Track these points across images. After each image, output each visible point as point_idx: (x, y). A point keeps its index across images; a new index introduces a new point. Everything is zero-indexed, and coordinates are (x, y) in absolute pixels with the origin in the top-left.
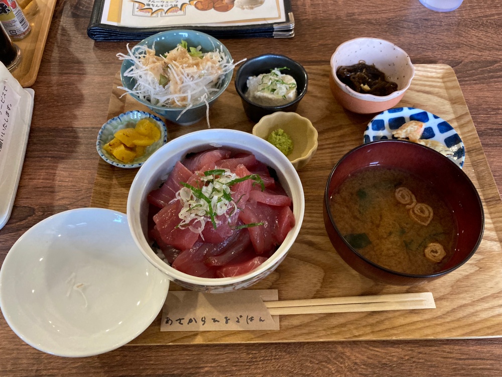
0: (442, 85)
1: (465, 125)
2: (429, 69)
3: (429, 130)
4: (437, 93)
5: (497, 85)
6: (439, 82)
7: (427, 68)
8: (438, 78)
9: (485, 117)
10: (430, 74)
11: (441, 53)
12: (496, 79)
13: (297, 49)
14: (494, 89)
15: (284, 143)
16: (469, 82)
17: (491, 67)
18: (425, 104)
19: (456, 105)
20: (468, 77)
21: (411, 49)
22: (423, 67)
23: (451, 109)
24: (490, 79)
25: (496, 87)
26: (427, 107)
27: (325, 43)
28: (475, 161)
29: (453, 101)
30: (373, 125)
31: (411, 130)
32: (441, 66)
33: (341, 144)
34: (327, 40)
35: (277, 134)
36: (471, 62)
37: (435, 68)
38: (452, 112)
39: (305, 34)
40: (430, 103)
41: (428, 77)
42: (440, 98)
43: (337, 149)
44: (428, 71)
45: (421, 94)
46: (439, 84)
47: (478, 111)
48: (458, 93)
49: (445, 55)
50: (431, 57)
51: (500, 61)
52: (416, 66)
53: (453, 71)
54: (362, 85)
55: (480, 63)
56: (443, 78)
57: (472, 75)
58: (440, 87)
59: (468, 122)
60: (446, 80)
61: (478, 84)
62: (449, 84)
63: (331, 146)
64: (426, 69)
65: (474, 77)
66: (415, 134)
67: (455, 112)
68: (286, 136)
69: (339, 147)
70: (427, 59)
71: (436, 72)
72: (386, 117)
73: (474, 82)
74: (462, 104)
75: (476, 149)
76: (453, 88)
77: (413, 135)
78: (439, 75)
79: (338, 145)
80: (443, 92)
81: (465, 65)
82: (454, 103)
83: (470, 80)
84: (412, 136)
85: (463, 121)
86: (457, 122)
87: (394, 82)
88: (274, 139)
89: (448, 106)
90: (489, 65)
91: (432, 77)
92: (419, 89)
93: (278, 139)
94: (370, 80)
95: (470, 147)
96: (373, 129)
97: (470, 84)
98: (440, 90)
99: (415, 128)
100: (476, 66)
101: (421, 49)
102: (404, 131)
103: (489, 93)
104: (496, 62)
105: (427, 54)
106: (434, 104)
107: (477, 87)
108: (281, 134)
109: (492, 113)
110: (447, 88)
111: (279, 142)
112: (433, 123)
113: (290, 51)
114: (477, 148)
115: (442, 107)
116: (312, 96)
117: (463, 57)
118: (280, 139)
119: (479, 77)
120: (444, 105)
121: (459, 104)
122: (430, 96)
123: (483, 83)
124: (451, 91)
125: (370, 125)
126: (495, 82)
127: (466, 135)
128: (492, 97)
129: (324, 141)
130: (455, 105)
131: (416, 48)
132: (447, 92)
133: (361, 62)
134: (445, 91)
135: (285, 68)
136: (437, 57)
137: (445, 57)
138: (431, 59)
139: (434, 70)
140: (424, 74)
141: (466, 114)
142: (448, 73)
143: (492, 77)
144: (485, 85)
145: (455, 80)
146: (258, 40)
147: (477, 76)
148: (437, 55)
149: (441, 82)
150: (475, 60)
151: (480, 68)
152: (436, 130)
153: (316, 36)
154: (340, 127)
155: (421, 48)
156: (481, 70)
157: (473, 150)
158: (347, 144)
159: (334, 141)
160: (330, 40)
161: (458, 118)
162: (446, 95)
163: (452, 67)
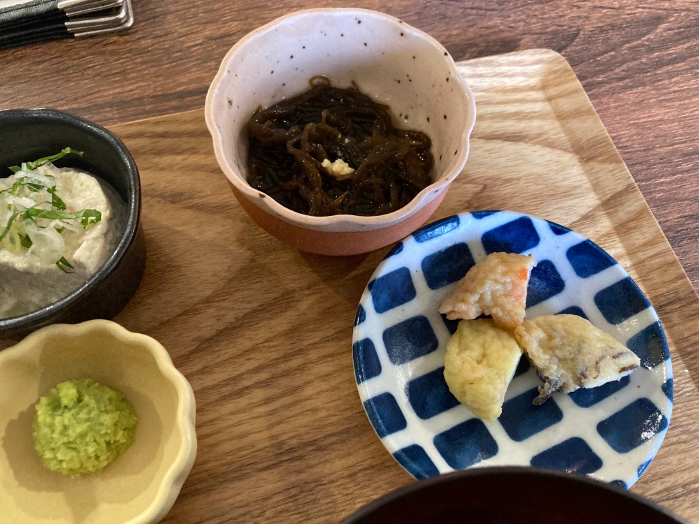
0: (547, 107)
1: (632, 224)
2: (504, 69)
3: (545, 272)
4: (540, 135)
5: (676, 83)
6: (535, 101)
7: (500, 65)
8: (532, 88)
9: (670, 183)
10: (509, 82)
11: (523, 17)
12: (670, 67)
13: (143, 63)
14: (671, 96)
15: (82, 436)
16: (607, 87)
17: (651, 36)
18: (514, 176)
19: (596, 166)
20: (602, 72)
21: (449, 13)
22: (489, 64)
23: (584, 177)
24: (656, 69)
25: (676, 88)
26: (522, 184)
27: (222, 31)
28: (686, 339)
29: (587, 153)
30: (375, 299)
31: (493, 294)
32: (533, 55)
33: (295, 362)
34: (226, 22)
35: (56, 406)
36: (602, 30)
37: (520, 63)
38: (588, 185)
39: (165, 14)
40: (526, 169)
41: (505, 91)
42: (548, 150)
43: (285, 382)
44: (504, 75)
45: (497, 145)
46: (538, 107)
47: (650, 167)
48: (595, 127)
49: (534, 20)
50: (502, 31)
51: (667, 17)
52: (471, 65)
53: (567, 64)
54: (326, 163)
55: (623, 29)
56: (544, 87)
57: (609, 66)
58: (542, 116)
59: (640, 214)
60: (552, 91)
61: (631, 87)
62: (566, 104)
63: (263, 376)
64: (498, 70)
65: (617, 70)
66: (509, 307)
67: (596, 187)
68: (93, 404)
69: (286, 374)
70: (493, 37)
71: (524, 74)
72: (413, 256)
73: (620, 84)
74: (613, 159)
75: (680, 300)
76: (578, 113)
77: (503, 310)
78: (533, 81)
79: (283, 367)
80: (552, 128)
81: (589, 40)
82: (589, 159)
83: (609, 82)
84: (500, 314)
85: (622, 214)
86: (609, 214)
87: (419, 129)
88: (46, 430)
89: (573, 172)
90: (644, 29)
91: (516, 90)
92: (489, 131)
93: (58, 428)
94: (347, 141)
95: (661, 295)
96: (380, 309)
97: (612, 92)
98: (543, 123)
99: (504, 284)
100: (615, 37)
101: (474, 11)
102: (474, 298)
103: (663, 111)
104: (658, 20)
105: (490, 23)
106: (538, 170)
107: (631, 96)
108: (71, 404)
109: (685, 166)
110: (561, 117)
111: (65, 440)
112: (551, 248)
113: (123, 73)
114: (682, 295)
115: (559, 177)
116: (192, 207)
117: (579, 17)
118: (66, 428)
119: (629, 70)
120: (563, 169)
121: (603, 162)
122: (522, 147)
123: (644, 84)
124: (574, 124)
125: (367, 301)
126: (670, 75)
127: (641, 256)
128: (673, 121)
129: (242, 360)
130: (591, 163)
131: (461, 11)
132: (563, 126)
133: (315, 82)
134: (557, 124)
135: (68, 150)
136: (515, 28)
137: (536, 26)
138: (504, 35)
139: (518, 69)
140: (495, 84)
141: (629, 189)
142: (555, 72)
143: (660, 64)
144: (648, 88)
145: (576, 91)
146: (29, 51)
147: (624, 67)
148: (514, 21)
149: (543, 101)
150: (609, 21)
151: (627, 42)
152: (565, 269)
153: (195, 15)
154: (286, 300)
155: (472, 8)
156: (630, 48)
157: (670, 303)
158: (313, 355)
159: (274, 355)
160: (232, 20)
161: (610, 204)
162: (563, 136)
163: (559, 51)
